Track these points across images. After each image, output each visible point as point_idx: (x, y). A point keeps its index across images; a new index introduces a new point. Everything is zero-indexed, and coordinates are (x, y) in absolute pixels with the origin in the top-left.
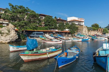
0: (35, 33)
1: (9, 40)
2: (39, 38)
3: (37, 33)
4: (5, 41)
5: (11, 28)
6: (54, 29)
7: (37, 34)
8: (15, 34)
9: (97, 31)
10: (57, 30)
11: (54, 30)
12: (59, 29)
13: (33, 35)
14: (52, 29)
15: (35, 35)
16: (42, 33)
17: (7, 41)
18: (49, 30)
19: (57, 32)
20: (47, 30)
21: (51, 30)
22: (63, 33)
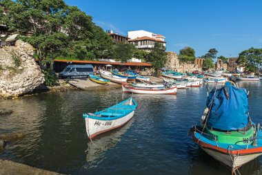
0: (74, 68)
1: (23, 87)
2: (88, 80)
3: (79, 66)
4: (10, 91)
5: (24, 53)
6: (106, 57)
7: (79, 70)
8: (37, 72)
9: (193, 63)
10: (112, 61)
11: (107, 60)
12: (117, 59)
13: (69, 74)
14: (101, 57)
15: (76, 73)
16: (91, 66)
17: (17, 91)
18: (95, 61)
19: (115, 66)
20: (92, 59)
21: (99, 60)
22: (127, 66)
